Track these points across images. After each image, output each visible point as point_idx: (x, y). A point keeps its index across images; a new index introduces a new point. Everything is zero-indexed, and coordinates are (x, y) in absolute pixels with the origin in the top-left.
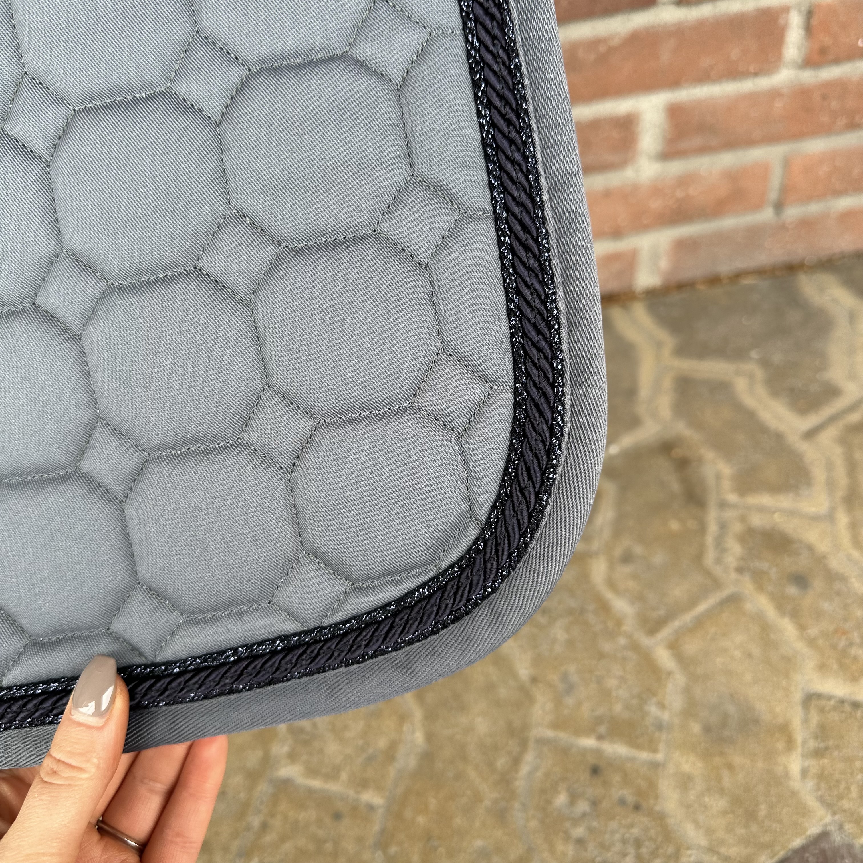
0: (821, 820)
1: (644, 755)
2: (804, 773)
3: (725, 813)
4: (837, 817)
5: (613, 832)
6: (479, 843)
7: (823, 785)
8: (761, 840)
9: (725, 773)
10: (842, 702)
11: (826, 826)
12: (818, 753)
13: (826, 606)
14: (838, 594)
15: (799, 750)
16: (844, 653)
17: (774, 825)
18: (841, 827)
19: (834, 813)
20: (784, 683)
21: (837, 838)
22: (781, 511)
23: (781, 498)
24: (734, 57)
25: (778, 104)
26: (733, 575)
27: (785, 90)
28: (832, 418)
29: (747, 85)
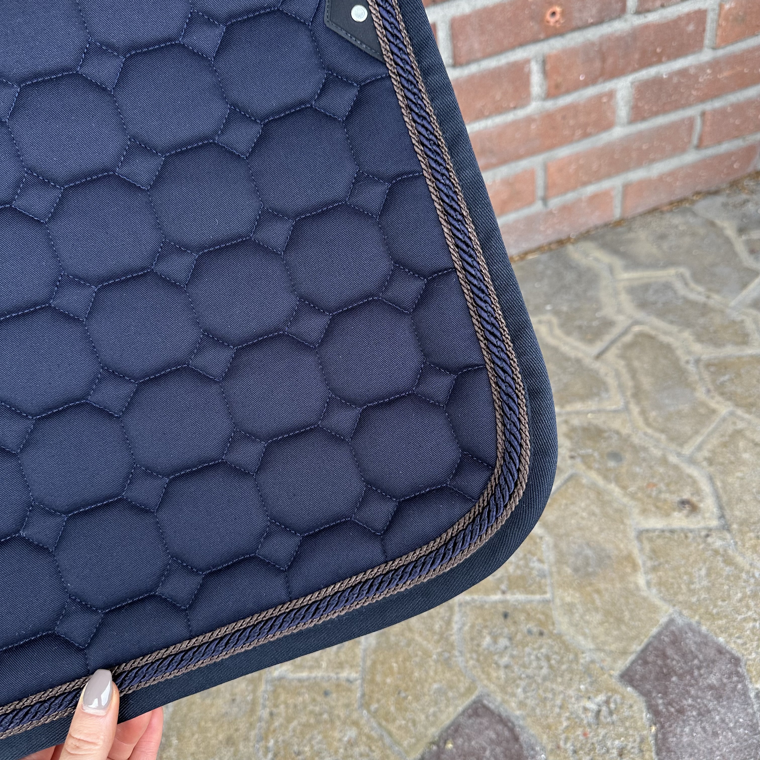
0: (666, 612)
1: (537, 597)
2: (648, 584)
3: (601, 623)
4: (677, 608)
5: (530, 654)
6: (435, 686)
7: (663, 589)
8: (631, 635)
9: (596, 596)
10: (663, 531)
11: (670, 615)
12: (655, 569)
13: (637, 470)
14: (644, 460)
15: (642, 569)
16: (657, 499)
17: (637, 623)
18: (680, 614)
19: (674, 606)
20: (622, 527)
21: (680, 621)
22: (592, 412)
23: (590, 403)
24: (498, 97)
25: (533, 126)
26: (569, 462)
27: (536, 117)
28: (613, 342)
29: (510, 117)
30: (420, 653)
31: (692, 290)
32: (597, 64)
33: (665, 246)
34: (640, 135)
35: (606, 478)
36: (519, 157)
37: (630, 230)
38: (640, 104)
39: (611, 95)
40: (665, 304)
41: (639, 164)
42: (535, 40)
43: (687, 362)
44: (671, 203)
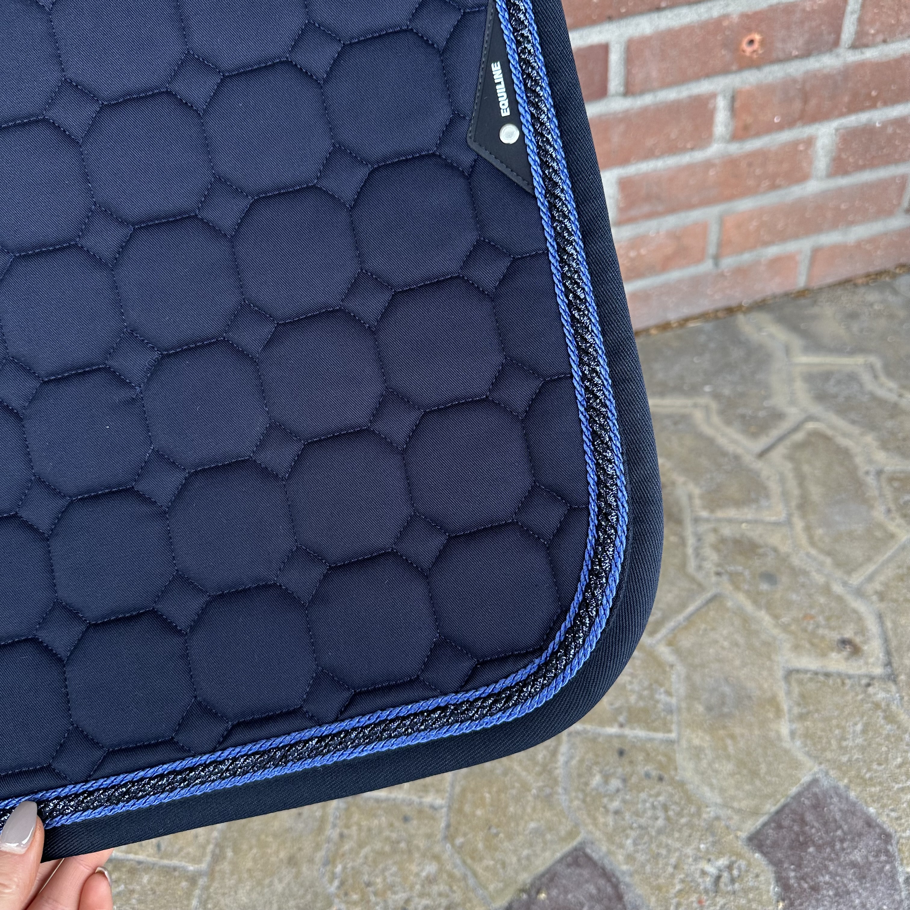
0: (810, 770)
1: (660, 735)
2: (793, 734)
3: (732, 775)
4: (823, 766)
5: (645, 801)
6: (532, 825)
7: (809, 742)
8: (765, 792)
9: (729, 742)
10: (816, 673)
11: (815, 774)
12: (802, 717)
13: (794, 597)
14: (803, 586)
15: (787, 717)
16: (813, 634)
17: (774, 779)
18: (827, 774)
20: (768, 663)
21: (825, 783)
22: (748, 522)
23: (746, 510)
24: (673, 136)
25: (712, 173)
26: (714, 579)
27: (717, 161)
28: (781, 439)
29: (685, 159)
30: (517, 785)
31: (882, 386)
32: (797, 105)
33: (855, 327)
34: (839, 192)
35: (755, 602)
36: (690, 207)
37: (815, 303)
38: (844, 156)
39: (810, 142)
40: (848, 398)
41: (834, 226)
42: (725, 71)
43: (867, 473)
44: (868, 275)
